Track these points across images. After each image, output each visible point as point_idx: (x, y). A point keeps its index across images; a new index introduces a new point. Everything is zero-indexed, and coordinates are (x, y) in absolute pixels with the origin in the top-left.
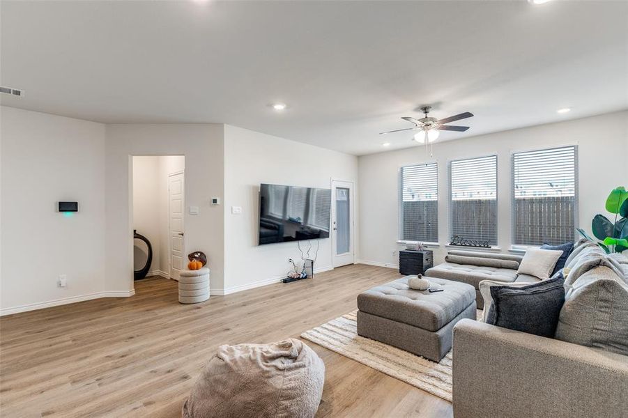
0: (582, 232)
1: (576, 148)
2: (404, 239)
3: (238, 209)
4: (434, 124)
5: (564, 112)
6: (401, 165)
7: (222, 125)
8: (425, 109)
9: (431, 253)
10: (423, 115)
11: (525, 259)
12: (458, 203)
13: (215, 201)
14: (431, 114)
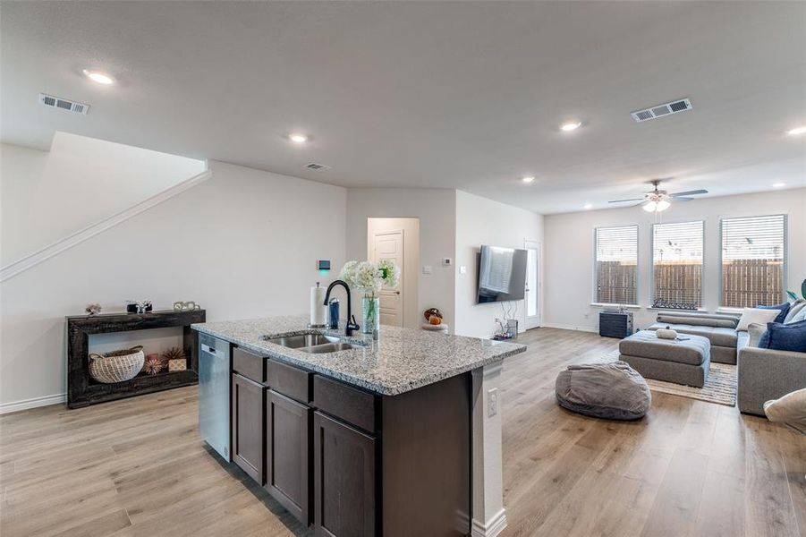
0: (792, 295)
1: (786, 217)
2: (598, 302)
3: (463, 269)
4: (667, 196)
5: (779, 185)
6: (595, 226)
7: (453, 190)
8: (656, 183)
9: (631, 315)
10: (652, 187)
11: (742, 319)
12: (660, 266)
13: (448, 261)
14: (661, 187)
